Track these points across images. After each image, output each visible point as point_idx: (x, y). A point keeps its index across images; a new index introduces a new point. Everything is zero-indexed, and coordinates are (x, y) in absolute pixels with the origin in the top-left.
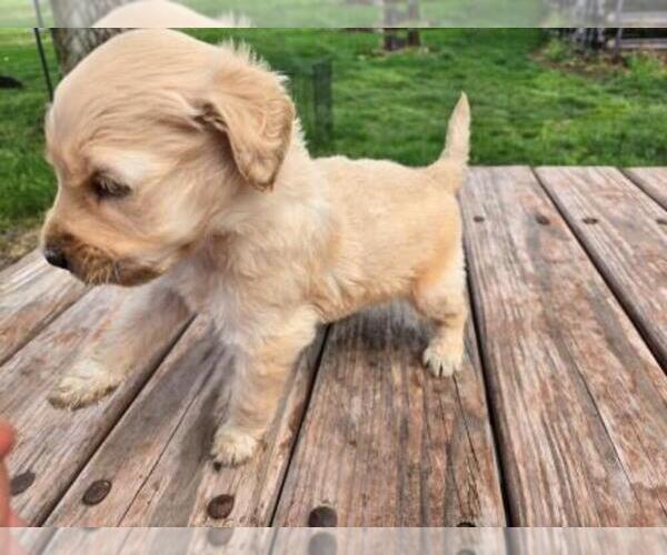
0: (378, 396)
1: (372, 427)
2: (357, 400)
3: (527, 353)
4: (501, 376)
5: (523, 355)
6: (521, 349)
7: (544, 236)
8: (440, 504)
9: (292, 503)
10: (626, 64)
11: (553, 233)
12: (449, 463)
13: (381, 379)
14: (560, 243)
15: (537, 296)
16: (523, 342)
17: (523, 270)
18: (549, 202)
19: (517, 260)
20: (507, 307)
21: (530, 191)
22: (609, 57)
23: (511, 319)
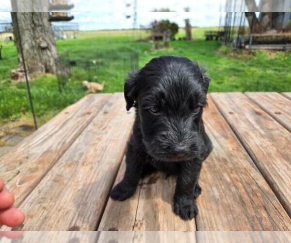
10: (254, 54)
22: (247, 52)
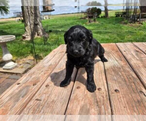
0: (118, 76)
1: (119, 80)
2: (115, 77)
3: (142, 70)
4: (139, 74)
5: (142, 71)
6: (141, 70)
7: (139, 54)
8: (135, 89)
9: (111, 89)
10: (142, 24)
11: (140, 53)
12: (135, 84)
13: (118, 74)
14: (142, 55)
15: (141, 63)
16: (141, 69)
17: (136, 59)
18: (137, 48)
19: (135, 57)
20: (136, 64)
21: (133, 47)
23: (137, 66)
